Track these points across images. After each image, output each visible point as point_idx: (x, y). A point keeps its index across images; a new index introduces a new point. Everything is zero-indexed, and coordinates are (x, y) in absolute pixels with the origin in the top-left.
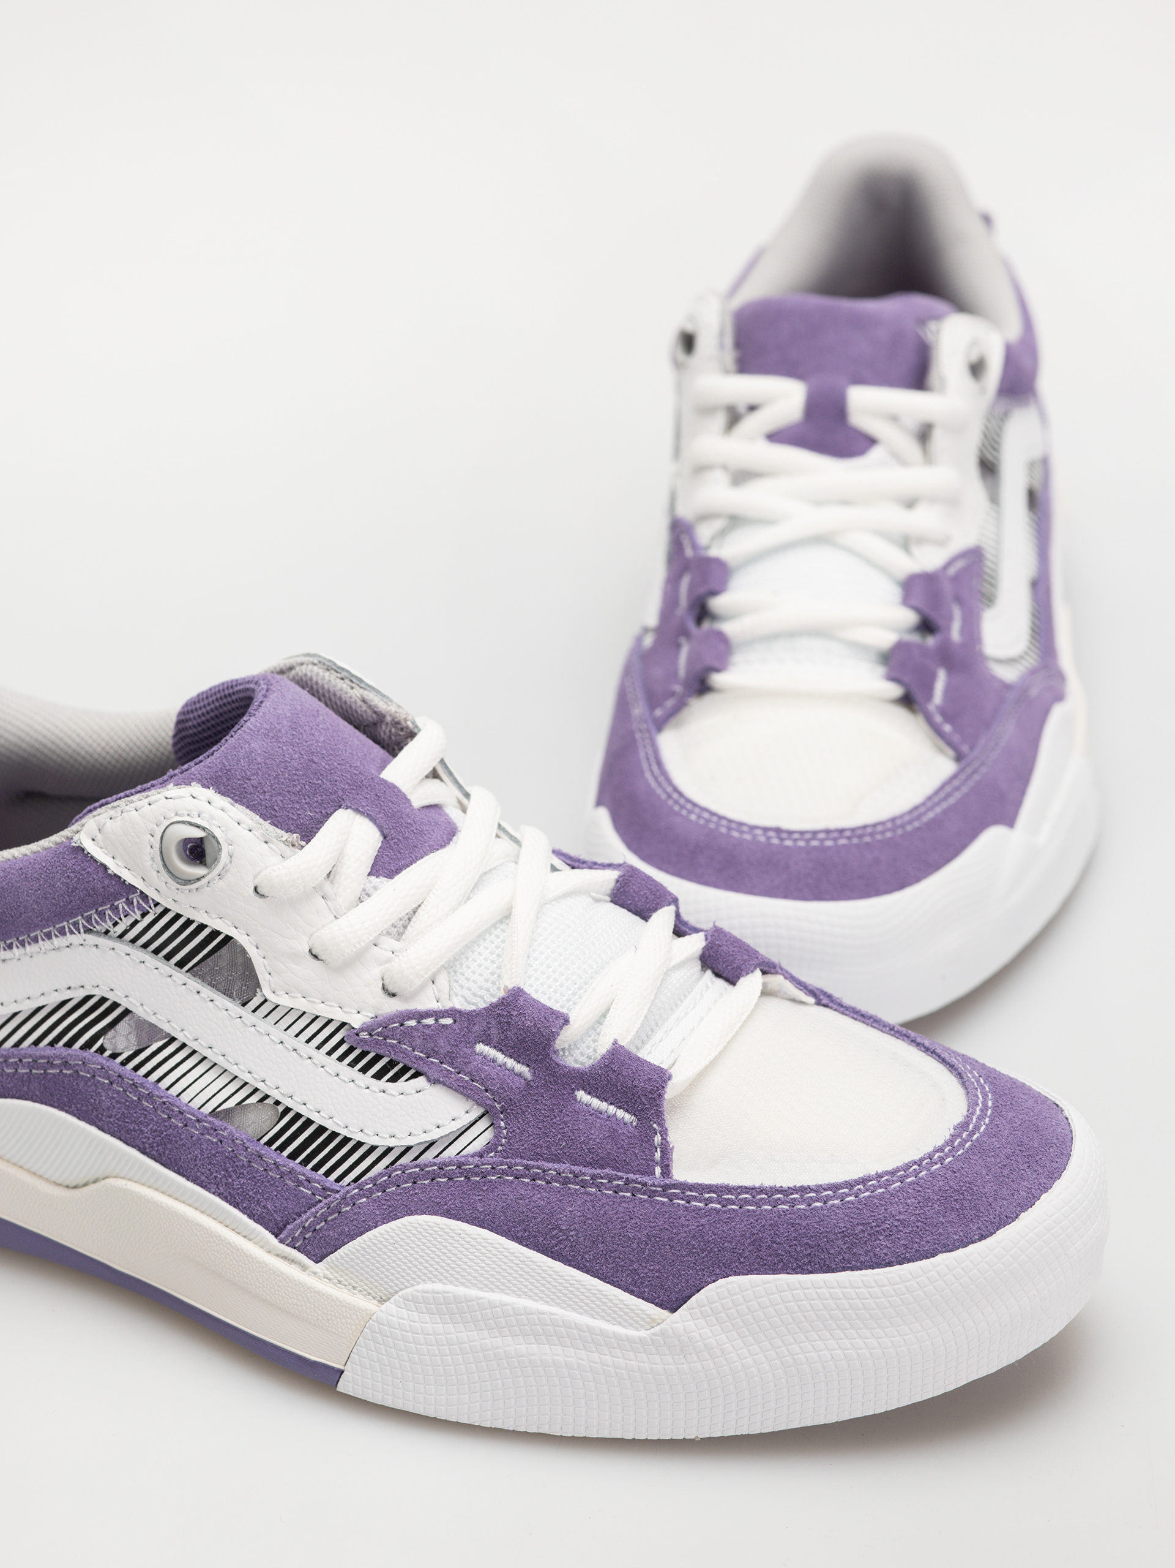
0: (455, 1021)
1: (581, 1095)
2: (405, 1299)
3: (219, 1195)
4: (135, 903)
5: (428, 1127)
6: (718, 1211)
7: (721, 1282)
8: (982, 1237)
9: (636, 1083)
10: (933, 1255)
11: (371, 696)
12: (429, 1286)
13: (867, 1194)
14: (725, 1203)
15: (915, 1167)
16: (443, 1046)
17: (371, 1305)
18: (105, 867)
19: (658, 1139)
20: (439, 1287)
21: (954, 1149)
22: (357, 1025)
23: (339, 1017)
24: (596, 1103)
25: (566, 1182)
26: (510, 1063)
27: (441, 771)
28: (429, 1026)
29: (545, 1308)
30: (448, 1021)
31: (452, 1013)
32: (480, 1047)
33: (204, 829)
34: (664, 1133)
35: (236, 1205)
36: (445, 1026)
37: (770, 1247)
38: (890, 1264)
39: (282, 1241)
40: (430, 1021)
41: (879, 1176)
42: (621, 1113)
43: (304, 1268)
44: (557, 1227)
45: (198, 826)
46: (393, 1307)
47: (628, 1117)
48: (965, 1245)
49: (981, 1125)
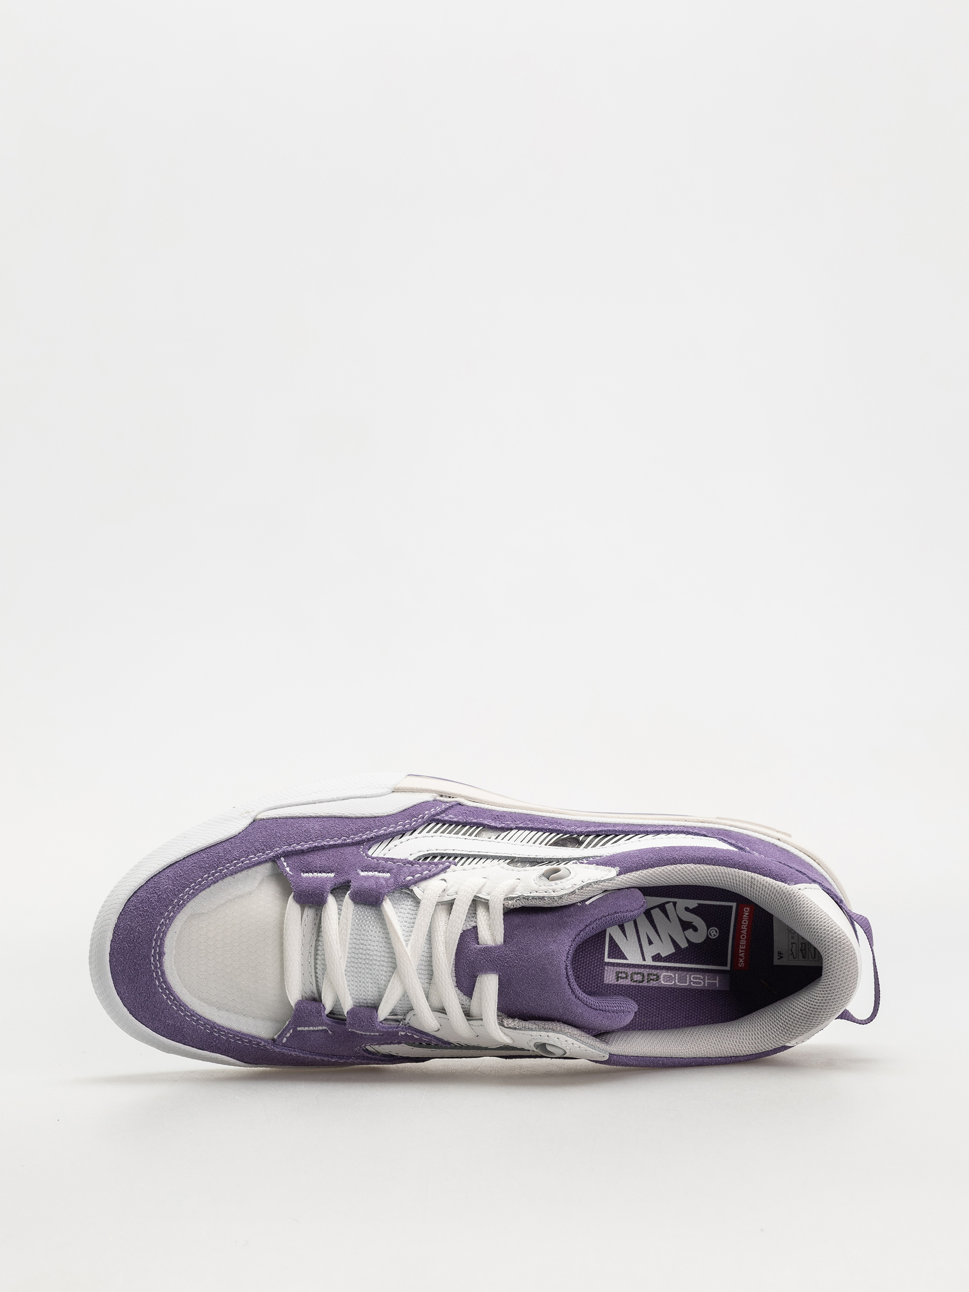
21: (159, 936)
49: (154, 961)
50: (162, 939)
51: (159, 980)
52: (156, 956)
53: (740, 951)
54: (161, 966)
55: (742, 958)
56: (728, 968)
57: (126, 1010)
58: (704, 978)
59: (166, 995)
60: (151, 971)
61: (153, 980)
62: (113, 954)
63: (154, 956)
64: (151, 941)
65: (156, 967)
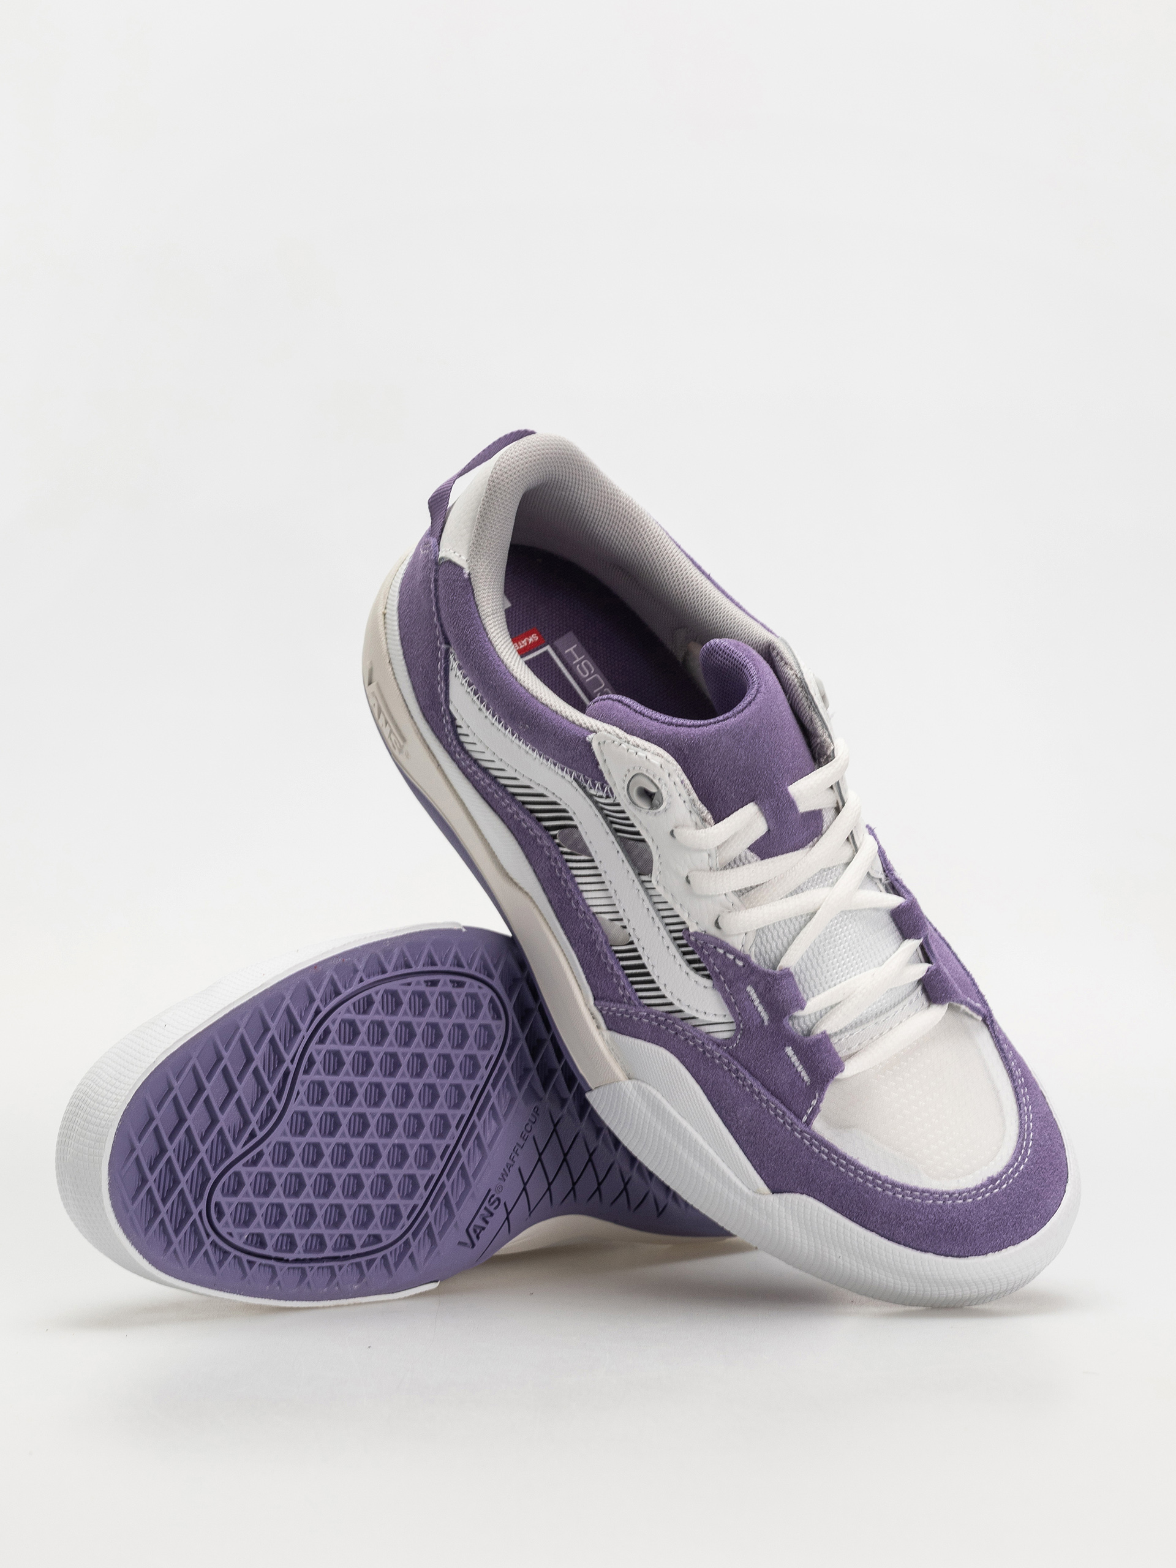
0: (744, 966)
1: (789, 1051)
2: (640, 1087)
3: (577, 955)
4: (605, 790)
5: (700, 1010)
6: (823, 1161)
7: (804, 1197)
8: (959, 1256)
9: (820, 1065)
10: (926, 1251)
11: (817, 721)
12: (654, 1092)
13: (910, 1198)
14: (830, 1158)
15: (948, 1196)
16: (730, 974)
17: (620, 1074)
18: (598, 764)
19: (814, 1102)
20: (659, 1096)
21: (977, 1195)
22: (691, 930)
23: (684, 917)
24: (794, 1059)
25: (753, 1092)
26: (760, 1008)
27: (835, 788)
28: (729, 959)
29: (706, 1146)
30: (740, 963)
31: (745, 959)
32: (750, 989)
33: (658, 788)
34: (820, 1101)
35: (583, 967)
36: (737, 965)
37: (840, 1197)
38: (899, 1243)
39: (595, 1004)
40: (731, 957)
41: (923, 1191)
42: (804, 1074)
43: (598, 1027)
44: (735, 1112)
45: (656, 785)
46: (631, 1086)
47: (806, 1078)
48: (947, 1256)
49: (1004, 1184)
50: (977, 1189)
51: (1018, 1167)
52: (999, 1184)
53: (521, 647)
54: (1004, 1173)
55: (528, 642)
56: (548, 648)
57: (1067, 1188)
58: (577, 663)
59: (1026, 1151)
60: (1015, 1181)
61: (1023, 1174)
62: (1026, 1234)
63: (1000, 1185)
64: (986, 1199)
65: (1009, 1178)
